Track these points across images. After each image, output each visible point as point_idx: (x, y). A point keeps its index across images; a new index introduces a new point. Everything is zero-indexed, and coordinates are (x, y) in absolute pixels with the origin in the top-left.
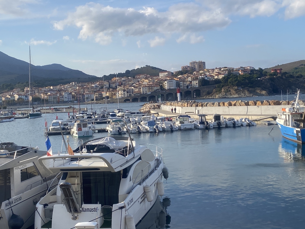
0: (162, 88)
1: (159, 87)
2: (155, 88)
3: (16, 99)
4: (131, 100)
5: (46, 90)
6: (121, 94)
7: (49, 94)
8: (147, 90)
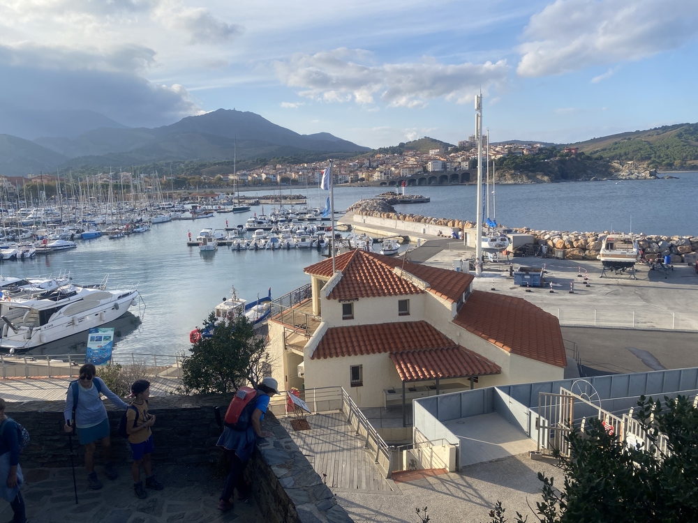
0: (425, 169)
1: (421, 169)
2: (417, 170)
3: (263, 179)
4: (388, 184)
5: (299, 168)
6: (378, 176)
7: (301, 173)
8: (407, 172)
